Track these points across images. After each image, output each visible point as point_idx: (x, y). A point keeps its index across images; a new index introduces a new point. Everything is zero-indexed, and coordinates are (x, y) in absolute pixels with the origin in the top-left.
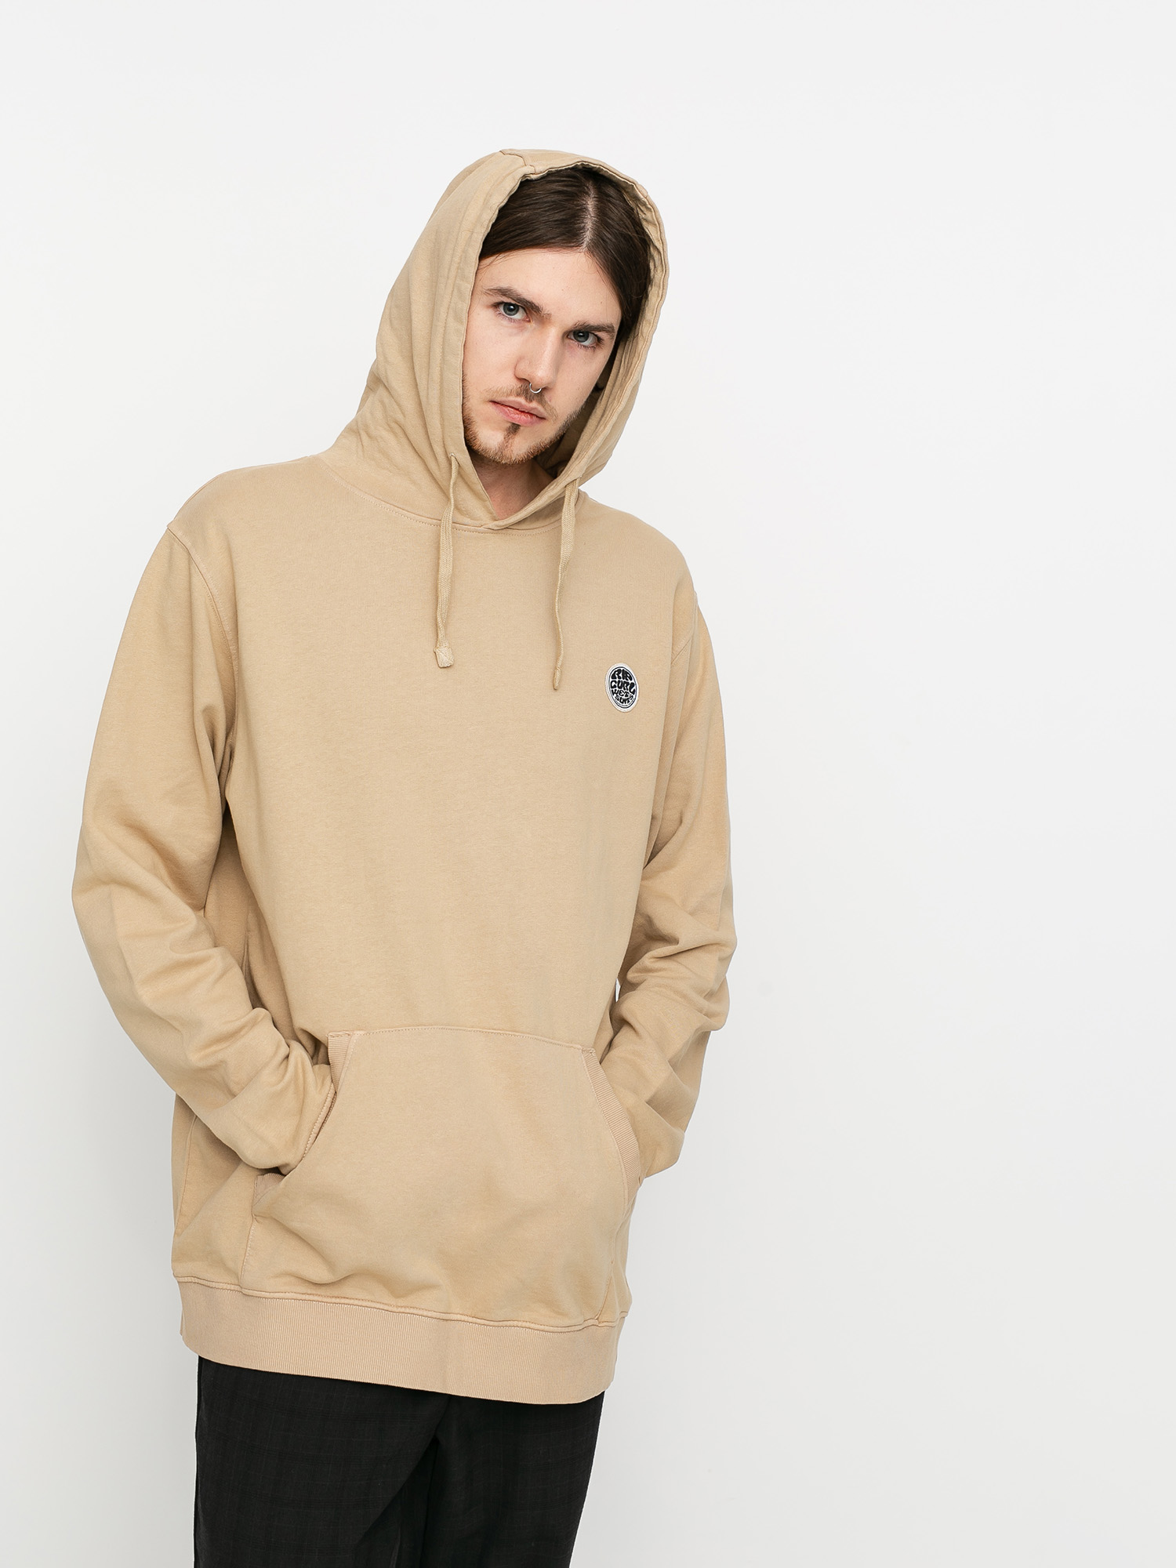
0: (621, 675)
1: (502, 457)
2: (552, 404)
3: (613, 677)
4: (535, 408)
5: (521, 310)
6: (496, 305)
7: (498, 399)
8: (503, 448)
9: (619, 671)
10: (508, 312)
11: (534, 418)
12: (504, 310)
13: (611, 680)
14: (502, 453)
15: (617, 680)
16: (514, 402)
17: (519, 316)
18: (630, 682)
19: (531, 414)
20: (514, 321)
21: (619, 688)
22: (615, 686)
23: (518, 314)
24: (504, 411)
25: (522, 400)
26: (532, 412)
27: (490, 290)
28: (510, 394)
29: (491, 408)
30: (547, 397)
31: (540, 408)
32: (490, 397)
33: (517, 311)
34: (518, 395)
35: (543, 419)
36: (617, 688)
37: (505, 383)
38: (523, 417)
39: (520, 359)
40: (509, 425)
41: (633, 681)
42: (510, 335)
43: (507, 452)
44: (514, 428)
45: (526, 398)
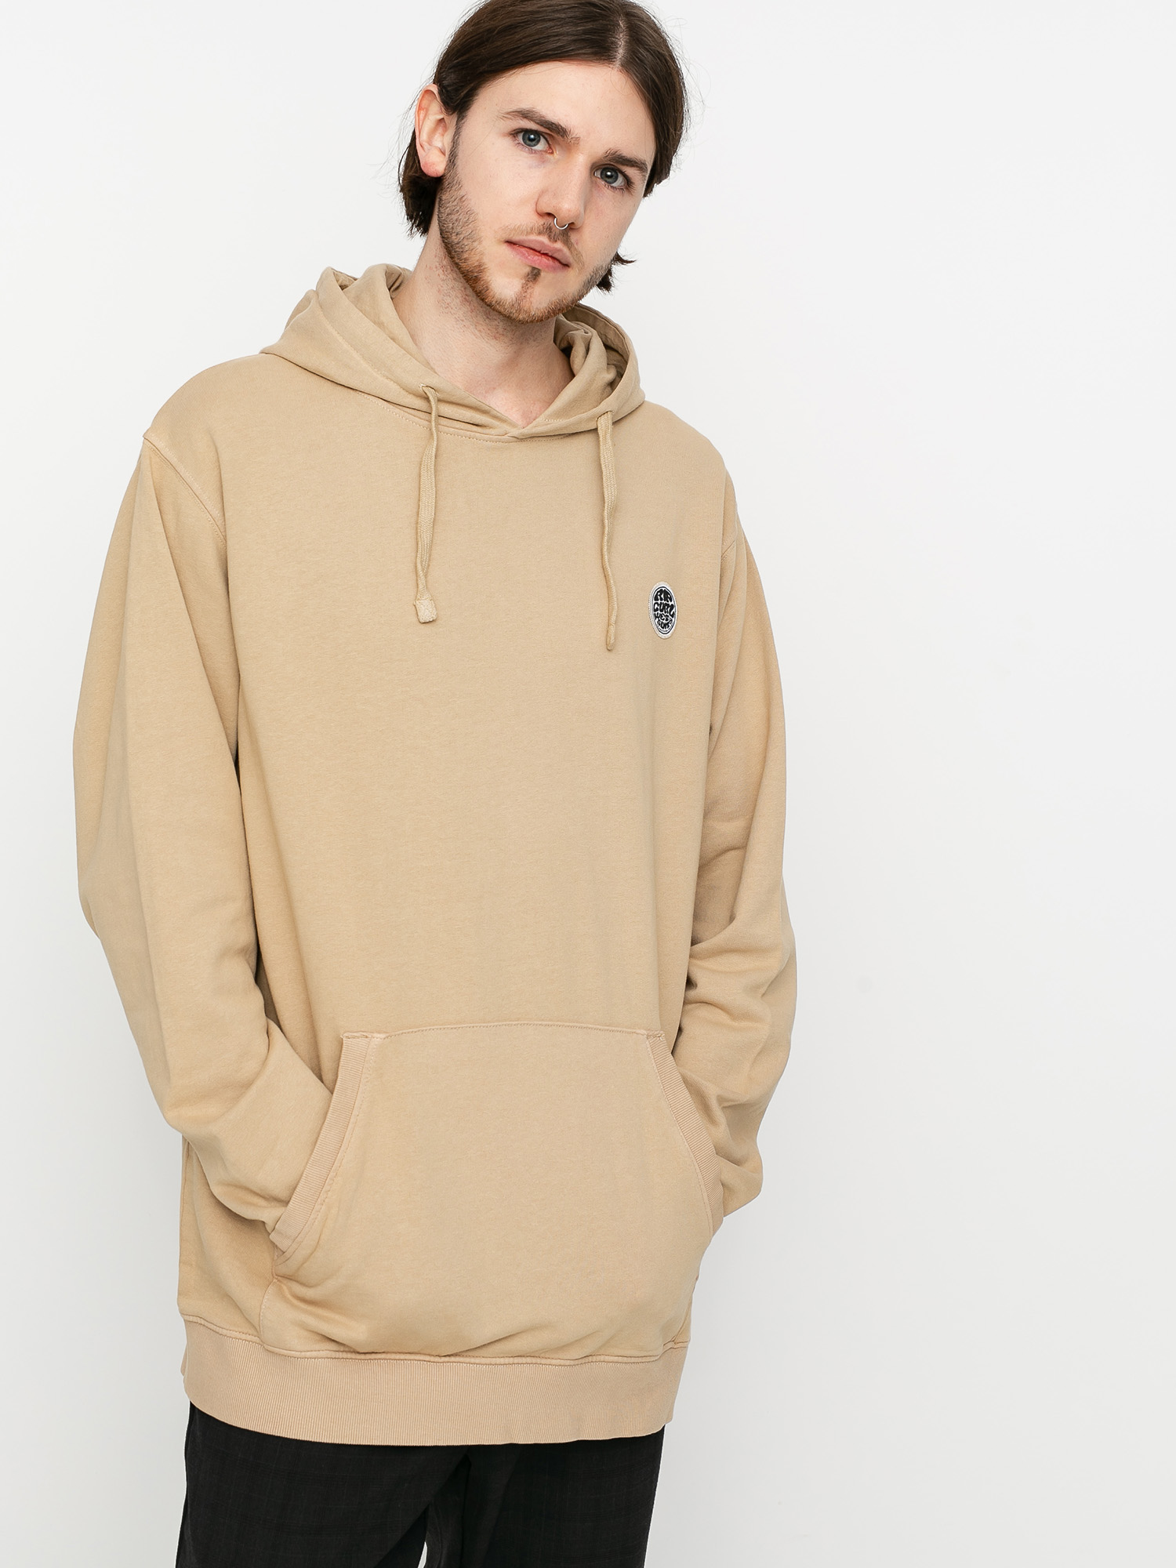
0: (662, 596)
1: (519, 311)
2: (579, 247)
3: (656, 599)
4: (560, 250)
5: (542, 140)
6: (515, 133)
7: (516, 238)
8: (520, 298)
9: (661, 591)
10: (528, 142)
11: (557, 263)
12: (524, 139)
13: (654, 602)
14: (519, 304)
15: (659, 602)
16: (536, 241)
17: (541, 146)
18: (670, 603)
19: (554, 258)
20: (536, 152)
21: (661, 611)
22: (657, 610)
23: (540, 144)
24: (522, 252)
25: (544, 239)
26: (555, 255)
27: (508, 113)
28: (531, 231)
29: (506, 250)
30: (573, 237)
31: (565, 250)
32: (506, 237)
33: (539, 141)
34: (540, 233)
35: (566, 265)
36: (659, 612)
37: (523, 220)
38: (544, 260)
39: (542, 193)
40: (528, 269)
41: (673, 603)
42: (530, 167)
43: (526, 305)
44: (534, 275)
45: (549, 237)
